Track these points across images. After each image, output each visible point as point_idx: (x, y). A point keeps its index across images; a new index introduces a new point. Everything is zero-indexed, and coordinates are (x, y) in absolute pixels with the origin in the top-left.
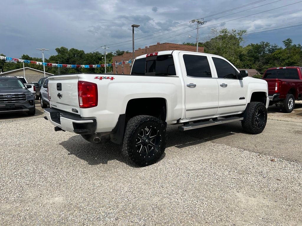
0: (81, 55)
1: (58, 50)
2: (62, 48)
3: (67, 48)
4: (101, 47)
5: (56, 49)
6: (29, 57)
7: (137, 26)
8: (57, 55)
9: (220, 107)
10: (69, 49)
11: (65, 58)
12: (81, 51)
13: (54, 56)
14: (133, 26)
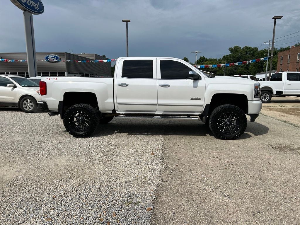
0: (254, 52)
1: (231, 50)
2: (235, 47)
3: (240, 46)
4: (265, 43)
5: (229, 49)
6: (205, 58)
7: (280, 18)
8: (230, 55)
9: (159, 105)
10: (242, 48)
11: (237, 57)
12: (254, 48)
13: (226, 55)
14: (275, 18)
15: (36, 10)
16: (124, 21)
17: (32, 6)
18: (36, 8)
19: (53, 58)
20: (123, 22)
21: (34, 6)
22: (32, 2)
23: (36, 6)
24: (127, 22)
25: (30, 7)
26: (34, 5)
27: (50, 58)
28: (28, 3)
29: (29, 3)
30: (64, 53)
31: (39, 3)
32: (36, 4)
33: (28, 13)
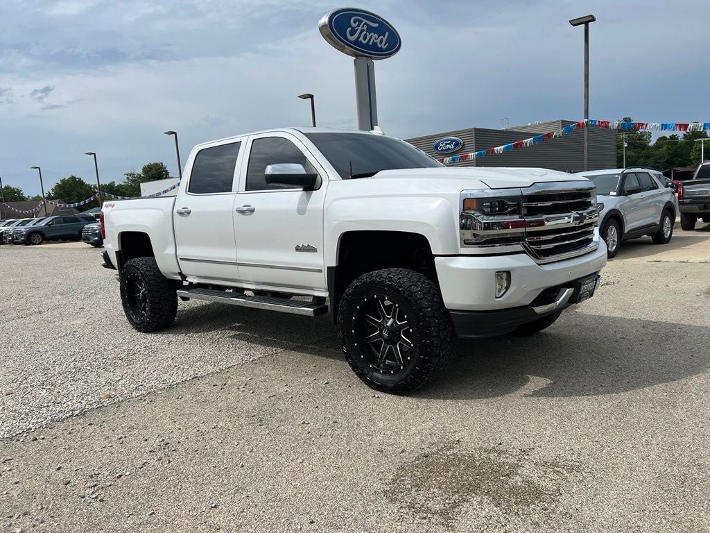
9: (239, 264)
15: (381, 49)
16: (575, 23)
17: (371, 43)
18: (379, 46)
19: (448, 144)
20: (574, 25)
21: (375, 41)
22: (372, 34)
23: (381, 41)
24: (586, 23)
25: (367, 46)
26: (376, 39)
27: (443, 146)
28: (361, 39)
29: (365, 38)
30: (469, 130)
31: (387, 33)
32: (382, 37)
33: (363, 61)
